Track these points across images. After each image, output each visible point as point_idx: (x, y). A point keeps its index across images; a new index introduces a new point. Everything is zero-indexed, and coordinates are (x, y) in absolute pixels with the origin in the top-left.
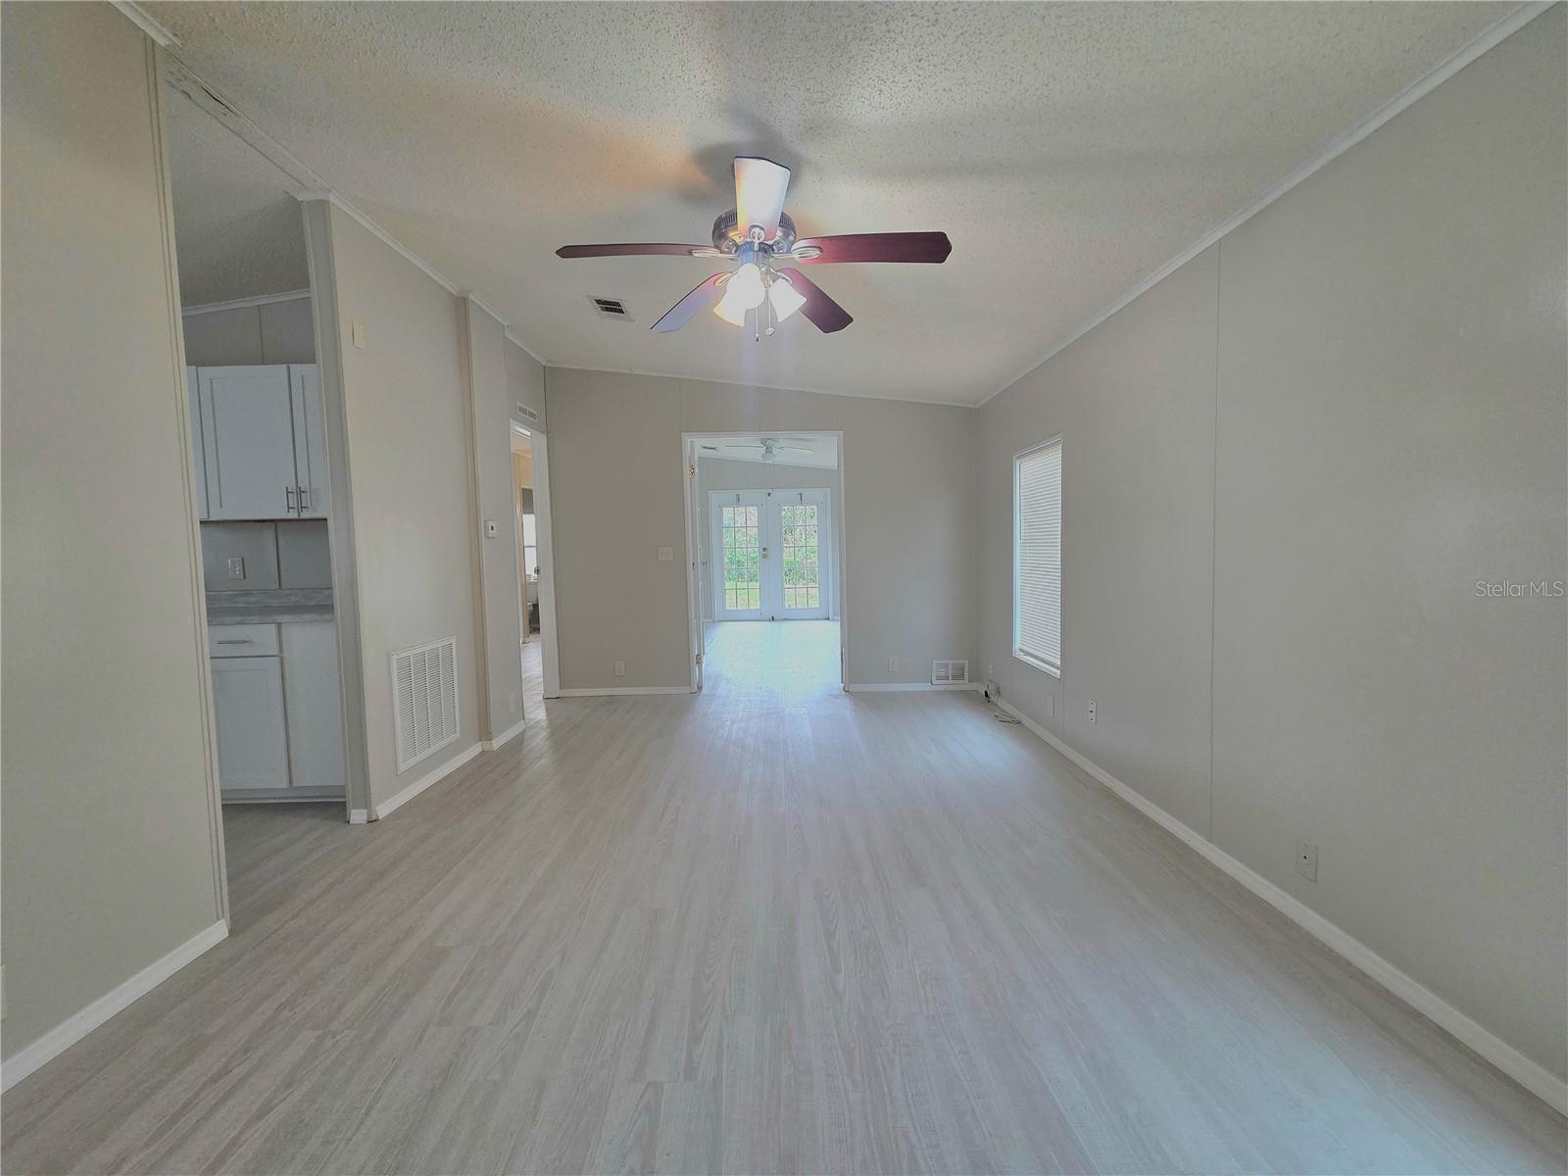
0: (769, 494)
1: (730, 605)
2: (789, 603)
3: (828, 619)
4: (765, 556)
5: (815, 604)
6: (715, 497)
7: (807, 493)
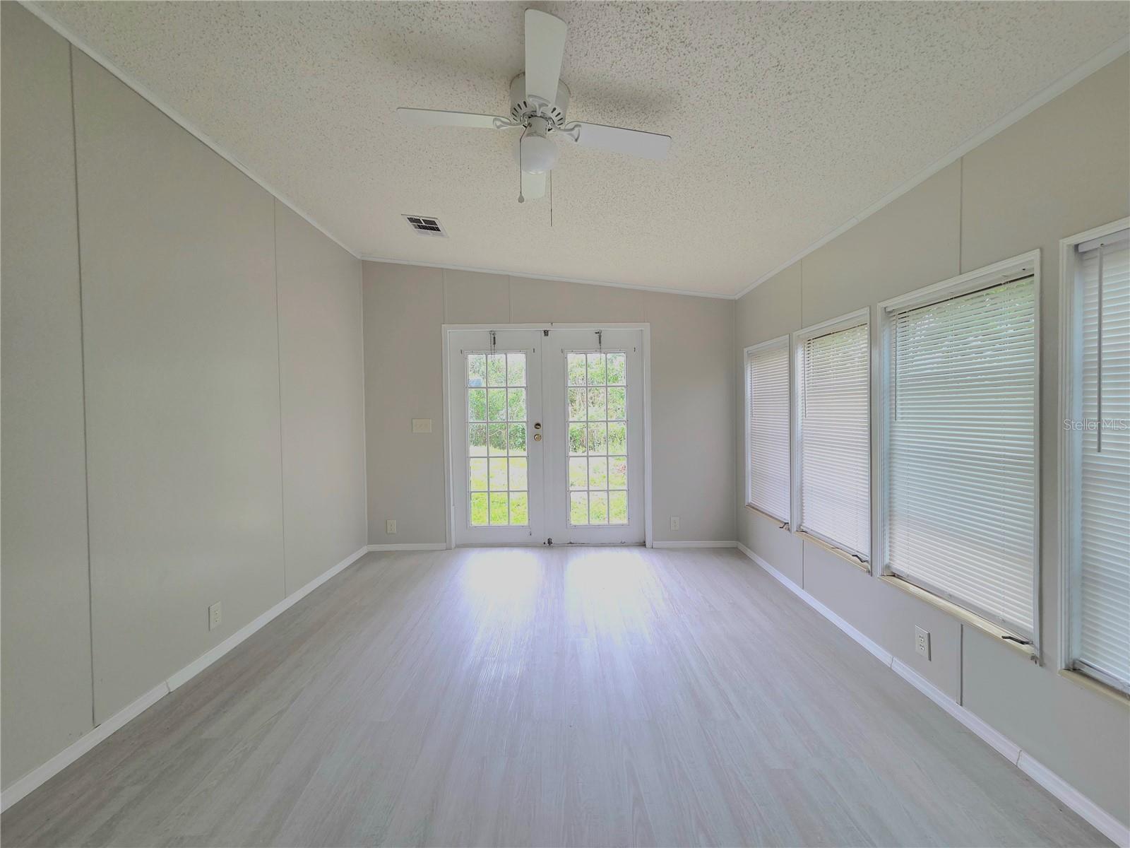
0: (546, 333)
1: (478, 517)
2: (578, 517)
3: (643, 544)
4: (537, 437)
5: (620, 517)
6: (453, 334)
7: (610, 330)
